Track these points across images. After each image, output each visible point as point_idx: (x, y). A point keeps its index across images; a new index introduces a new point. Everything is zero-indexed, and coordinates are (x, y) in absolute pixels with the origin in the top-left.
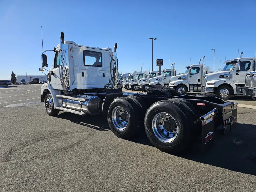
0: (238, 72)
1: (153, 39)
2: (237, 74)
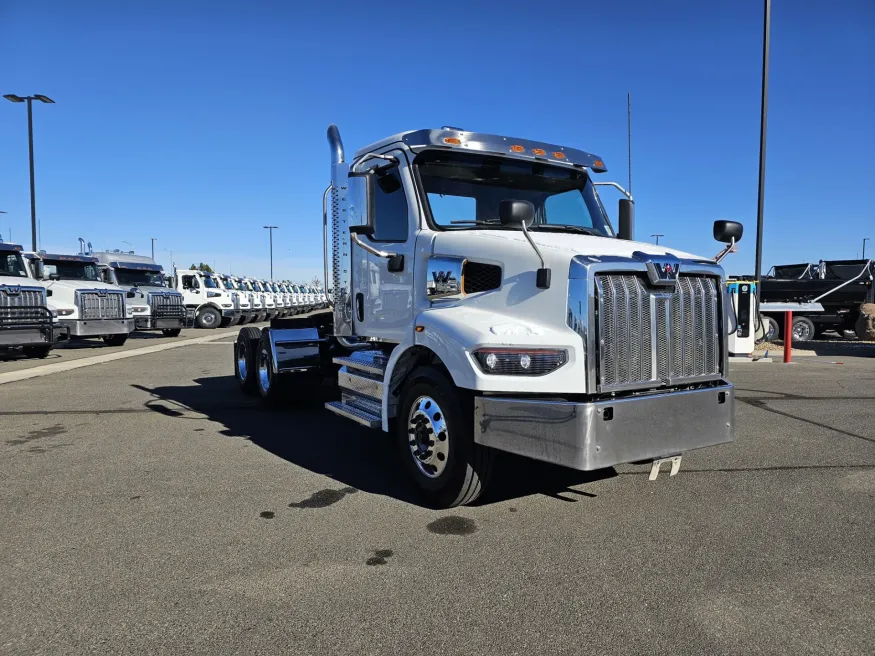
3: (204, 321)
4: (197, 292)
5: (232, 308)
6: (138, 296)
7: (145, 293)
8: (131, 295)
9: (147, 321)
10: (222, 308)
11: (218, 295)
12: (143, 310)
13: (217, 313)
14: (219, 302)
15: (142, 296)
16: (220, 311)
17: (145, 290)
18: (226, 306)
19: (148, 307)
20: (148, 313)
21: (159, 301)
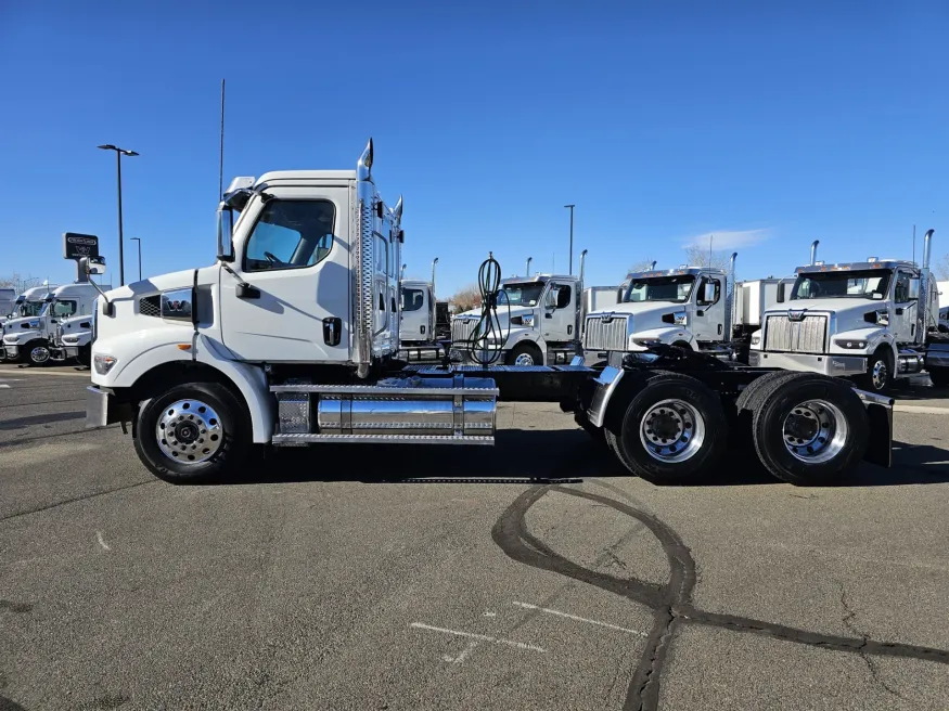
0: (550, 311)
1: (119, 150)
2: (548, 316)
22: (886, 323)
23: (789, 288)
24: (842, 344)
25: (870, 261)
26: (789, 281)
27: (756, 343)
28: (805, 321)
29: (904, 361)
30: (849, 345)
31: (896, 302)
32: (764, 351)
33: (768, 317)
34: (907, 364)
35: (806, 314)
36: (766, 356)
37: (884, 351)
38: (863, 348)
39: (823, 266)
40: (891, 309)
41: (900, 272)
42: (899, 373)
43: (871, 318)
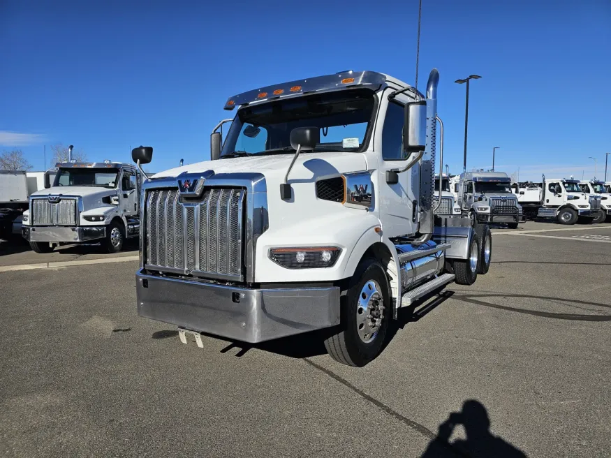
3: (563, 218)
4: (559, 196)
5: (589, 208)
6: (484, 199)
7: (488, 198)
8: (480, 199)
9: (487, 216)
10: (578, 208)
11: (577, 198)
12: (486, 209)
13: (574, 212)
14: (575, 203)
15: (486, 200)
16: (577, 210)
17: (488, 196)
18: (582, 207)
19: (489, 207)
20: (488, 211)
21: (496, 203)
22: (117, 203)
23: (52, 178)
24: (88, 218)
25: (105, 162)
26: (53, 173)
27: (26, 221)
28: (60, 203)
29: (132, 227)
30: (93, 219)
31: (123, 190)
32: (32, 226)
33: (33, 200)
34: (134, 228)
35: (61, 197)
36: (34, 230)
37: (117, 221)
38: (103, 220)
39: (75, 164)
40: (121, 194)
41: (125, 171)
42: (129, 234)
43: (107, 200)
